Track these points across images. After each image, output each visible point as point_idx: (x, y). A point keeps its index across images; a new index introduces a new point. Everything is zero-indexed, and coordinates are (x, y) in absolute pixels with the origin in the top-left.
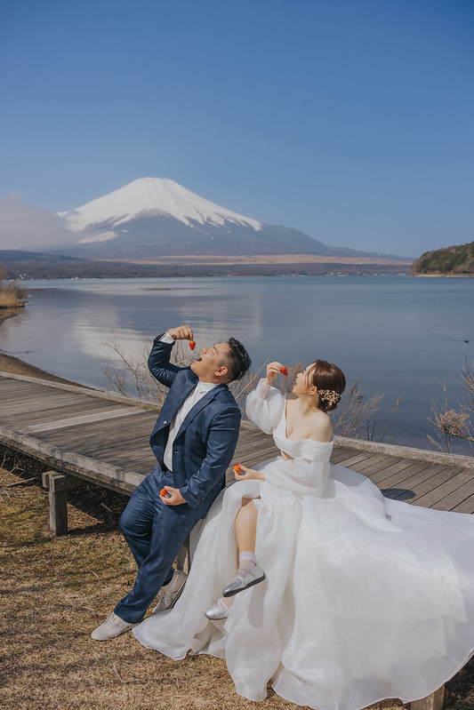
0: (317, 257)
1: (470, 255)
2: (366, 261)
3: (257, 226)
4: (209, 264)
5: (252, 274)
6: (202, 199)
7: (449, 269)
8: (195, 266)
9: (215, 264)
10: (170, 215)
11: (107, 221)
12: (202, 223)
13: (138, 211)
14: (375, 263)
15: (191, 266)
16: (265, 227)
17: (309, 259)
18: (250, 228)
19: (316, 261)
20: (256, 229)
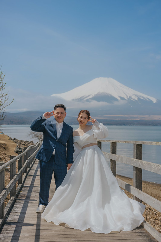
3: (154, 100)
4: (128, 119)
10: (110, 95)
11: (81, 98)
12: (126, 99)
13: (96, 93)
16: (158, 101)
20: (154, 102)
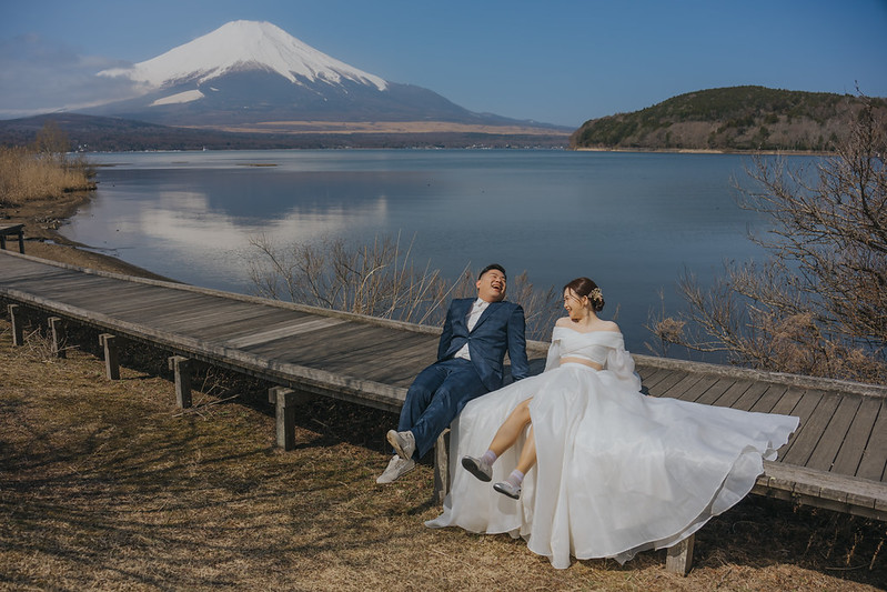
0: (456, 124)
1: (639, 126)
2: (517, 131)
3: (381, 85)
4: (322, 132)
5: (376, 146)
6: (313, 50)
7: (614, 142)
8: (304, 135)
9: (328, 132)
10: (270, 69)
11: (193, 75)
12: (312, 80)
13: (230, 64)
14: (526, 132)
15: (298, 135)
16: (391, 86)
17: (446, 127)
18: (373, 87)
19: (455, 130)
20: (381, 89)
